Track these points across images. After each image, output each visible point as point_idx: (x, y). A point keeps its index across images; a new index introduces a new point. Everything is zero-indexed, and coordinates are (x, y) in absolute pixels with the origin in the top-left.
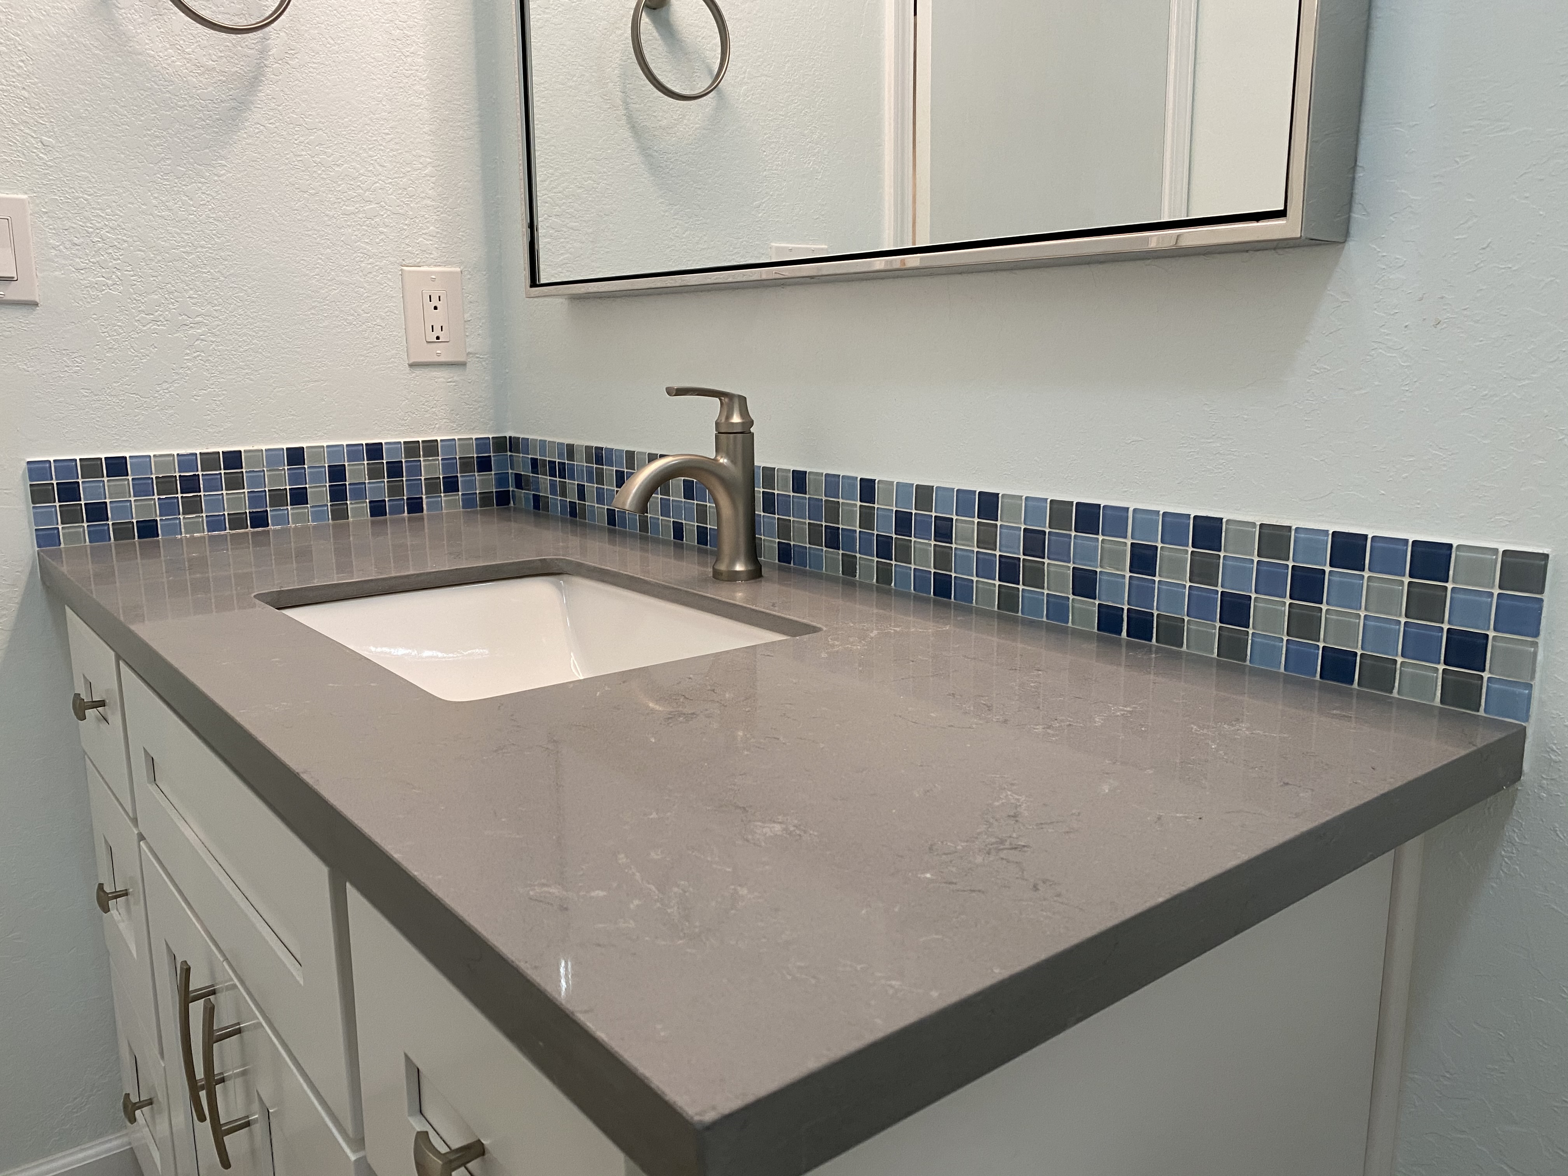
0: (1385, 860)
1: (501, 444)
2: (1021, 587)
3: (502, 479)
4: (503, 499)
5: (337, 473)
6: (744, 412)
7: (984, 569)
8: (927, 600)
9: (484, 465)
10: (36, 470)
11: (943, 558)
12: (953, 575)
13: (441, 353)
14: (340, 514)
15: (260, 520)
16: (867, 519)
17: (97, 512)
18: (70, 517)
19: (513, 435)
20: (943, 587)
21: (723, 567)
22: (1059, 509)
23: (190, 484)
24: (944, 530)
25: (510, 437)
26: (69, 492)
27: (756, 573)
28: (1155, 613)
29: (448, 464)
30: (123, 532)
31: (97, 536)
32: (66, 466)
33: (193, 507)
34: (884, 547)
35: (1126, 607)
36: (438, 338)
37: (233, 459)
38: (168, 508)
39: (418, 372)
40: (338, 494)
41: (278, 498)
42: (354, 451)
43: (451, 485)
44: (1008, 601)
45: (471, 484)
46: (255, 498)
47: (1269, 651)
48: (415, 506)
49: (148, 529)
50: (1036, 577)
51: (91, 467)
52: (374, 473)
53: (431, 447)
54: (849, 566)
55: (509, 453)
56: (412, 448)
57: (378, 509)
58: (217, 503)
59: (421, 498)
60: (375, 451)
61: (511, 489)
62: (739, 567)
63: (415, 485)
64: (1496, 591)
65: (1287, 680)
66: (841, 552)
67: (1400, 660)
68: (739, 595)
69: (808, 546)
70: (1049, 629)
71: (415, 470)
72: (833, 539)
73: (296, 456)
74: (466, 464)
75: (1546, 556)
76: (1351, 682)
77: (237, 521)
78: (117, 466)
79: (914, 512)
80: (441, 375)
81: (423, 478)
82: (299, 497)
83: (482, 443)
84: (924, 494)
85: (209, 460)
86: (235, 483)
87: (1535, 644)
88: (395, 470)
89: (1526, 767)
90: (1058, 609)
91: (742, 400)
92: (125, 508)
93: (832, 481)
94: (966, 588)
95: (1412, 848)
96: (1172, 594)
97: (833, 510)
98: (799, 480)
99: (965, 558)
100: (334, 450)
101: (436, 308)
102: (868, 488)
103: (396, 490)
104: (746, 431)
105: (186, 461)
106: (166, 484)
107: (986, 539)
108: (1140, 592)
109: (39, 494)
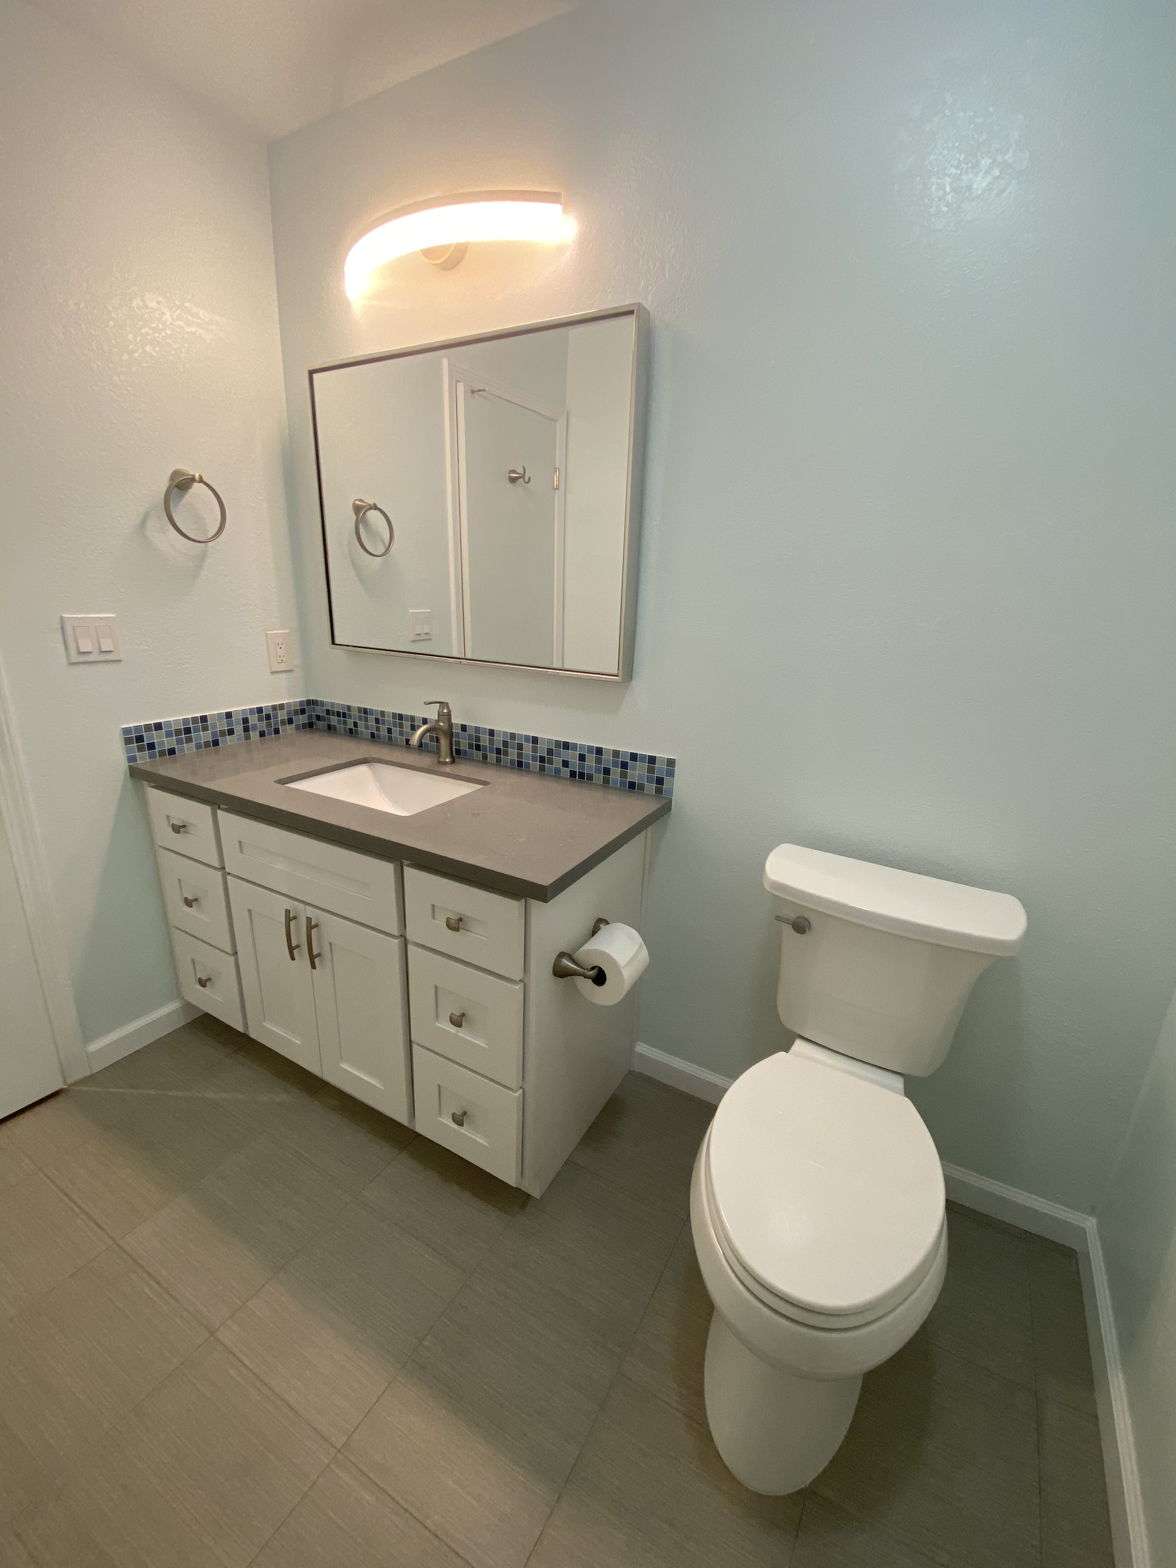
0: (643, 833)
1: (309, 702)
2: (546, 765)
3: (310, 717)
4: (311, 725)
5: (245, 721)
6: (448, 708)
7: (534, 759)
8: (514, 768)
9: (303, 711)
10: (126, 731)
11: (520, 755)
12: (524, 761)
13: (283, 667)
14: (248, 738)
15: (216, 743)
16: (491, 742)
17: (151, 746)
18: (141, 749)
19: (314, 698)
20: (520, 764)
21: (441, 760)
22: (558, 743)
23: (188, 731)
24: (520, 747)
25: (313, 700)
26: (140, 739)
27: (453, 762)
28: (586, 772)
29: (289, 713)
30: (162, 753)
31: (152, 756)
32: (137, 728)
33: (189, 740)
34: (498, 751)
35: (577, 771)
36: (282, 660)
37: (204, 719)
38: (179, 742)
39: (276, 675)
40: (246, 729)
41: (222, 733)
42: (251, 711)
43: (290, 721)
44: (542, 769)
45: (298, 720)
46: (214, 734)
47: (615, 781)
48: (277, 731)
49: (172, 752)
50: (551, 762)
51: (148, 728)
52: (260, 719)
53: (282, 706)
54: (485, 757)
55: (312, 706)
56: (274, 708)
57: (262, 734)
58: (199, 737)
59: (279, 728)
60: (260, 710)
61: (314, 721)
62: (447, 760)
63: (276, 723)
64: (665, 767)
65: (620, 789)
66: (481, 752)
67: (646, 784)
68: (448, 769)
69: (468, 750)
70: (555, 777)
71: (276, 716)
72: (478, 748)
73: (229, 715)
74: (296, 712)
75: (675, 760)
76: (635, 789)
77: (207, 745)
78: (158, 726)
79: (509, 741)
80: (283, 676)
81: (279, 720)
82: (231, 732)
83: (301, 703)
84: (513, 736)
85: (195, 720)
86: (205, 729)
87: (673, 779)
88: (268, 717)
89: (672, 807)
90: (557, 771)
91: (447, 703)
92: (162, 743)
93: (477, 729)
94: (528, 765)
95: (649, 829)
96: (590, 767)
97: (478, 739)
98: (464, 728)
99: (528, 755)
100: (244, 711)
101: (281, 648)
102: (492, 733)
103: (269, 725)
104: (449, 714)
105: (185, 721)
106: (178, 732)
107: (535, 750)
108: (581, 767)
109: (128, 741)
